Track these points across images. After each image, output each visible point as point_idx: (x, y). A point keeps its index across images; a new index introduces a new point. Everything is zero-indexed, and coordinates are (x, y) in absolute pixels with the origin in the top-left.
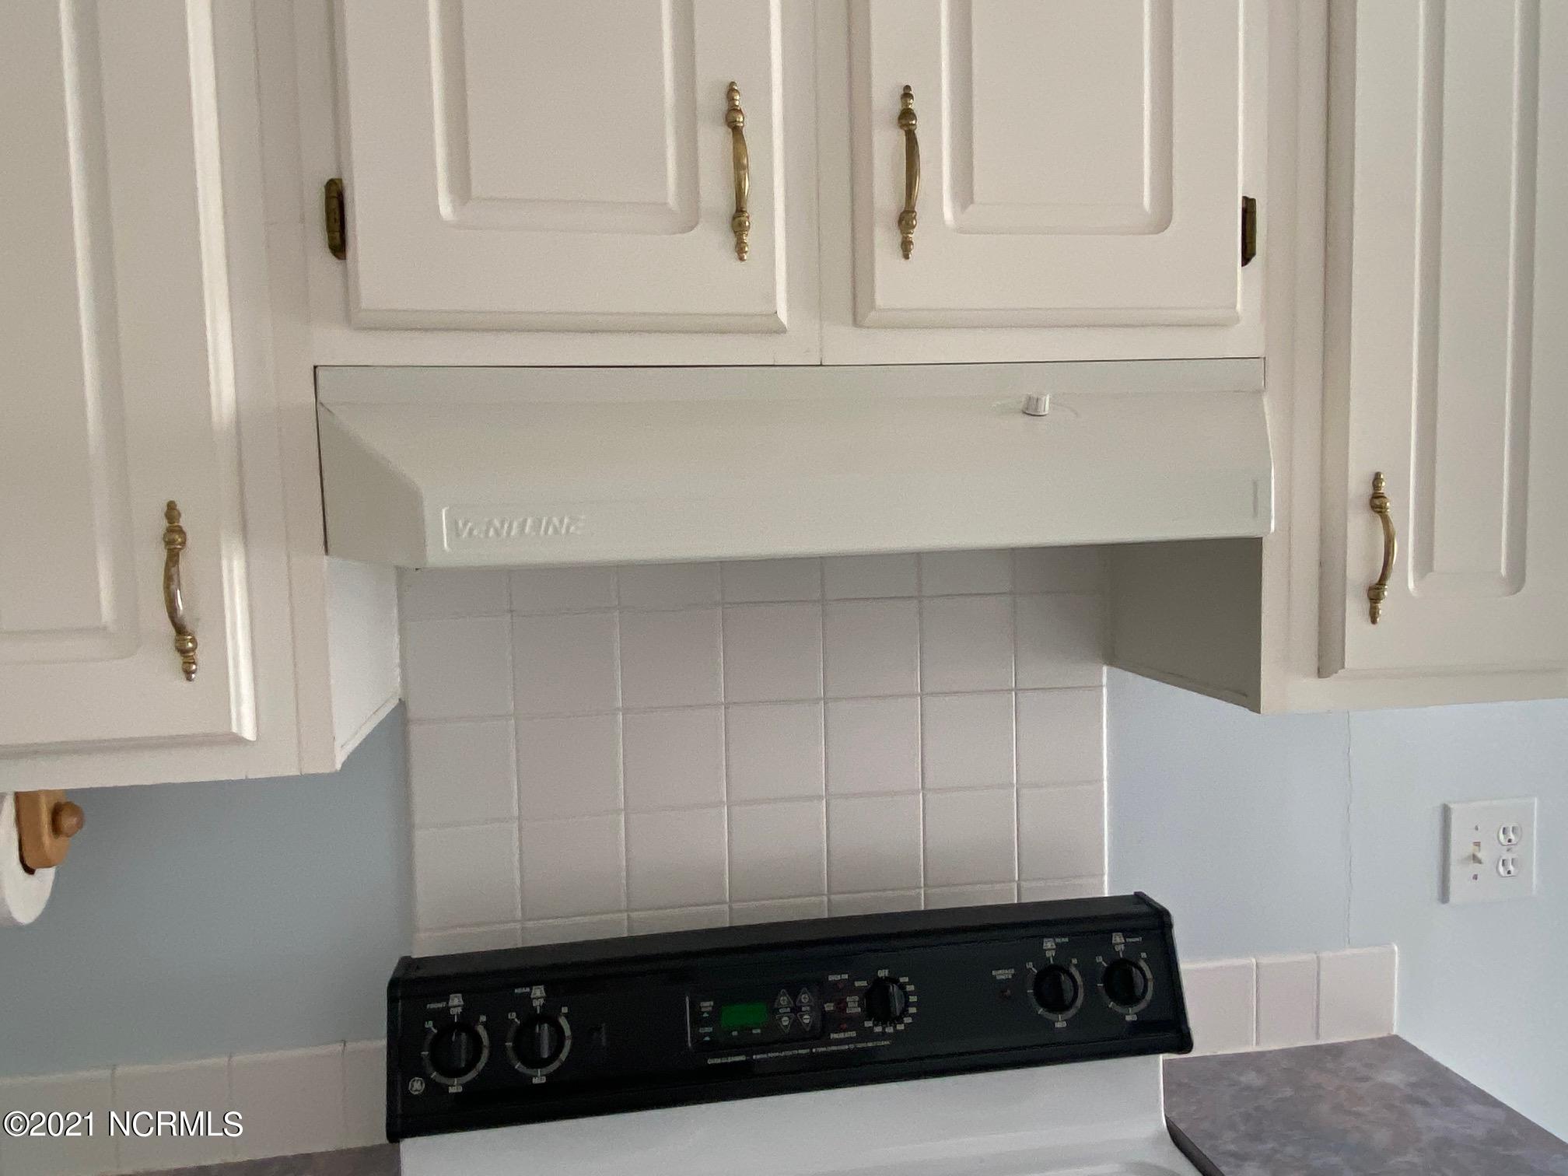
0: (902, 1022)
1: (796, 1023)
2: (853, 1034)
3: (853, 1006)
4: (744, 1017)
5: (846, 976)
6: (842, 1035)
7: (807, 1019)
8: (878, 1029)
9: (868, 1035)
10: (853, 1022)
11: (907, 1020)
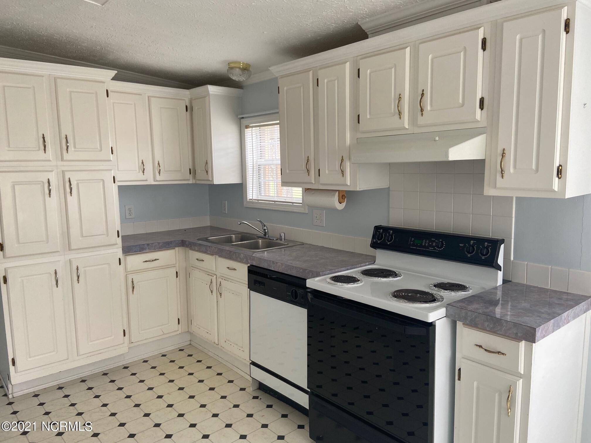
0: (441, 249)
1: (425, 245)
2: (433, 249)
3: (434, 244)
4: (418, 242)
5: (434, 239)
6: (431, 248)
7: (427, 245)
8: (437, 249)
9: (435, 249)
10: (434, 247)
11: (442, 249)
